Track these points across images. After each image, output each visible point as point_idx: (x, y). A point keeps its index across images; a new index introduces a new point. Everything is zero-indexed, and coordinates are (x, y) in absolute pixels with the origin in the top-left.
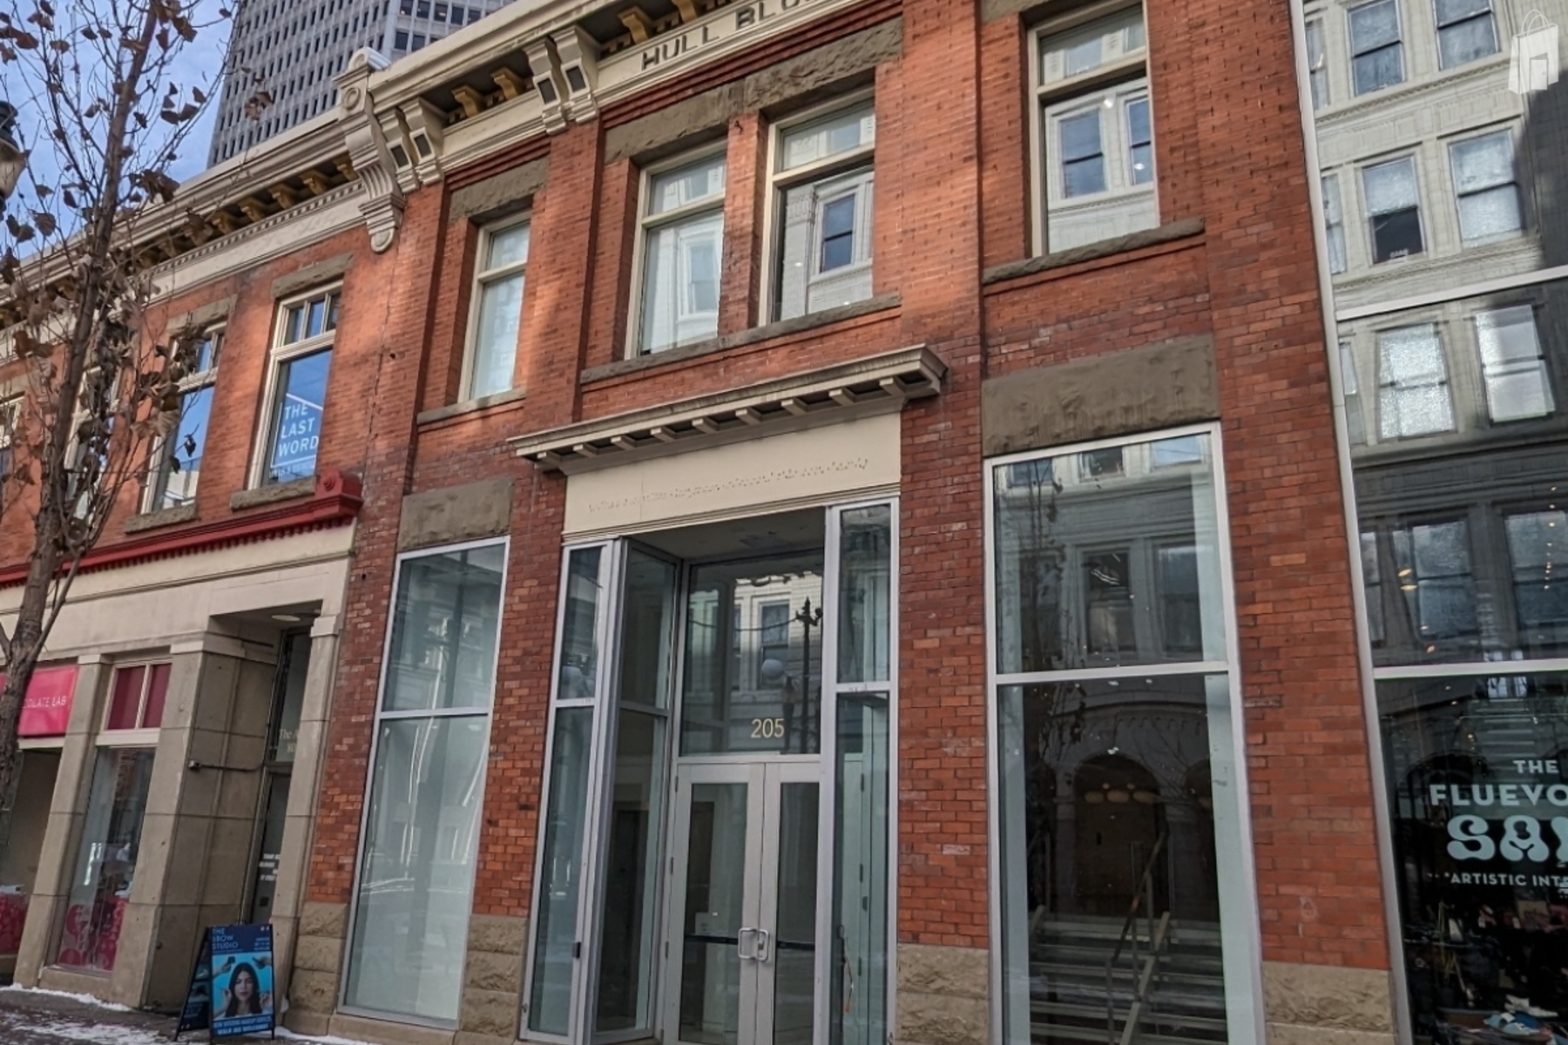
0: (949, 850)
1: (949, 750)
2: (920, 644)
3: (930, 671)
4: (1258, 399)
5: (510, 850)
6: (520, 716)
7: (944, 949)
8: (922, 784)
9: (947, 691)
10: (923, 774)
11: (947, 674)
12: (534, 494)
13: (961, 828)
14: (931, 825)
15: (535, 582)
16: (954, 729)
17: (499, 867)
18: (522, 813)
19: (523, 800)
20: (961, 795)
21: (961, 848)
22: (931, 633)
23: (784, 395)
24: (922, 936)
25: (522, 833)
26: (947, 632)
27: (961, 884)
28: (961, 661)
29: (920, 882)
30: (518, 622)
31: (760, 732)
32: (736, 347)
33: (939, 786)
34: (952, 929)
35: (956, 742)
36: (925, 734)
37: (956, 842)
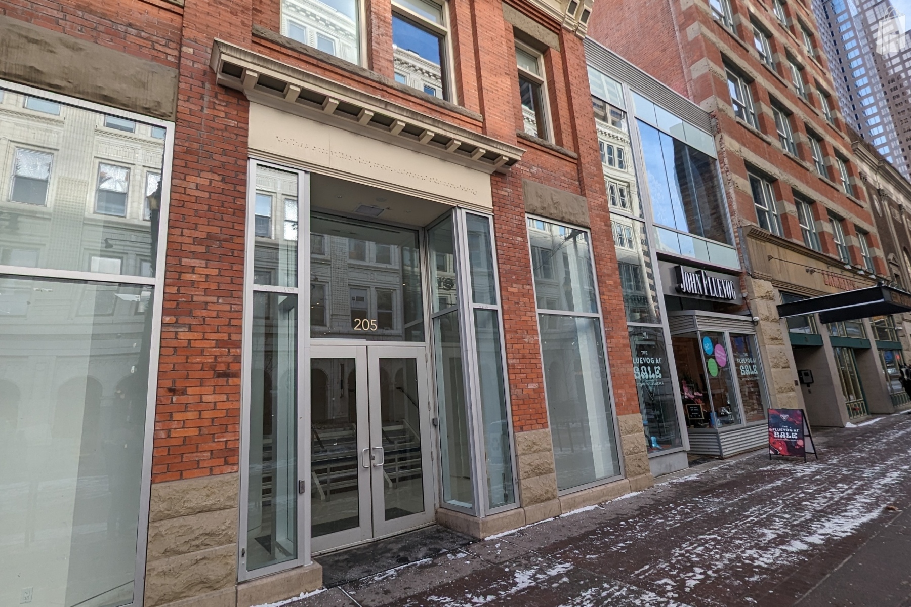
0: (531, 386)
1: (526, 340)
2: (511, 290)
3: (515, 303)
4: (598, 226)
5: (206, 415)
6: (207, 292)
7: (534, 432)
8: (517, 356)
9: (523, 313)
10: (517, 351)
11: (522, 306)
12: (206, 98)
13: (534, 376)
14: (522, 375)
15: (216, 177)
16: (527, 331)
17: (193, 432)
18: (222, 381)
19: (221, 368)
20: (532, 361)
21: (535, 385)
22: (514, 285)
23: (457, 137)
24: (524, 428)
25: (224, 397)
26: (520, 286)
27: (536, 401)
28: (526, 300)
29: (521, 402)
30: (196, 207)
31: (360, 327)
32: (392, 88)
33: (524, 357)
34: (535, 421)
35: (528, 337)
36: (516, 332)
37: (533, 383)
